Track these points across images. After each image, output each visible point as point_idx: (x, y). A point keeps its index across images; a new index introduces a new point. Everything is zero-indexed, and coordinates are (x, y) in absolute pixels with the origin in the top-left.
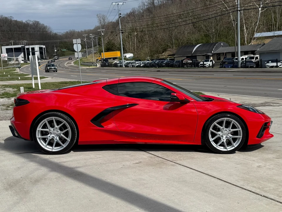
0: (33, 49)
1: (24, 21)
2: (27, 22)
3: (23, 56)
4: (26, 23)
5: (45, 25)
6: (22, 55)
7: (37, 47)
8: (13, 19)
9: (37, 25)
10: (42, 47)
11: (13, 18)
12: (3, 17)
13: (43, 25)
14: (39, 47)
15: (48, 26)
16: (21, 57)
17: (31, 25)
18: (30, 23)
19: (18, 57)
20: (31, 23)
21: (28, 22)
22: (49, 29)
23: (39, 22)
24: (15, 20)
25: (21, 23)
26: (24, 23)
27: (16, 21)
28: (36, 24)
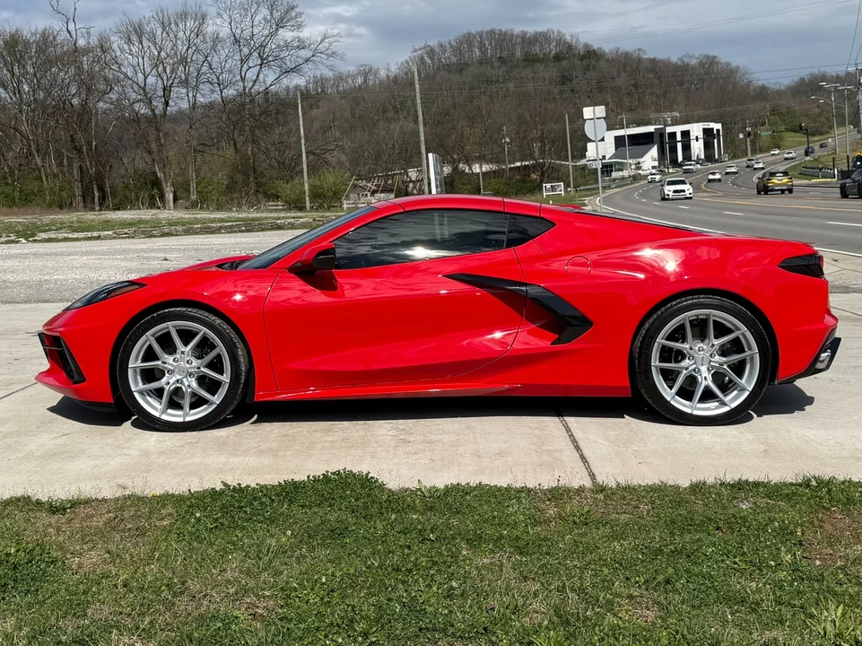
0: (686, 134)
1: (674, 59)
2: (682, 60)
3: (656, 155)
4: (680, 63)
5: (734, 64)
6: (654, 152)
7: (696, 129)
8: (644, 56)
9: (709, 67)
10: (713, 129)
11: (645, 53)
12: (620, 52)
13: (728, 64)
14: (704, 129)
15: (741, 67)
16: (650, 158)
17: (694, 68)
18: (692, 63)
19: (642, 157)
20: (694, 62)
21: (686, 60)
22: (744, 74)
23: (715, 57)
24: (652, 57)
25: (666, 64)
26: (676, 65)
27: (654, 61)
28: (710, 64)
